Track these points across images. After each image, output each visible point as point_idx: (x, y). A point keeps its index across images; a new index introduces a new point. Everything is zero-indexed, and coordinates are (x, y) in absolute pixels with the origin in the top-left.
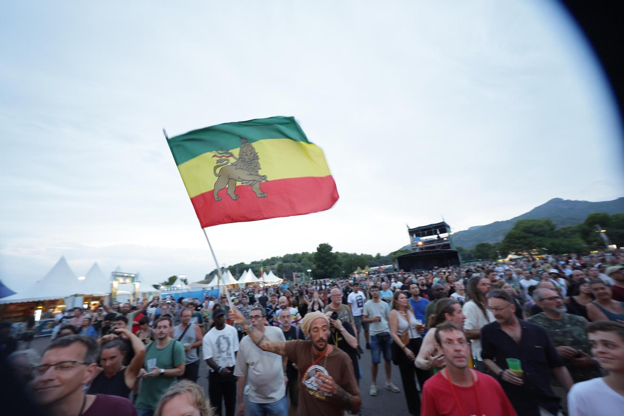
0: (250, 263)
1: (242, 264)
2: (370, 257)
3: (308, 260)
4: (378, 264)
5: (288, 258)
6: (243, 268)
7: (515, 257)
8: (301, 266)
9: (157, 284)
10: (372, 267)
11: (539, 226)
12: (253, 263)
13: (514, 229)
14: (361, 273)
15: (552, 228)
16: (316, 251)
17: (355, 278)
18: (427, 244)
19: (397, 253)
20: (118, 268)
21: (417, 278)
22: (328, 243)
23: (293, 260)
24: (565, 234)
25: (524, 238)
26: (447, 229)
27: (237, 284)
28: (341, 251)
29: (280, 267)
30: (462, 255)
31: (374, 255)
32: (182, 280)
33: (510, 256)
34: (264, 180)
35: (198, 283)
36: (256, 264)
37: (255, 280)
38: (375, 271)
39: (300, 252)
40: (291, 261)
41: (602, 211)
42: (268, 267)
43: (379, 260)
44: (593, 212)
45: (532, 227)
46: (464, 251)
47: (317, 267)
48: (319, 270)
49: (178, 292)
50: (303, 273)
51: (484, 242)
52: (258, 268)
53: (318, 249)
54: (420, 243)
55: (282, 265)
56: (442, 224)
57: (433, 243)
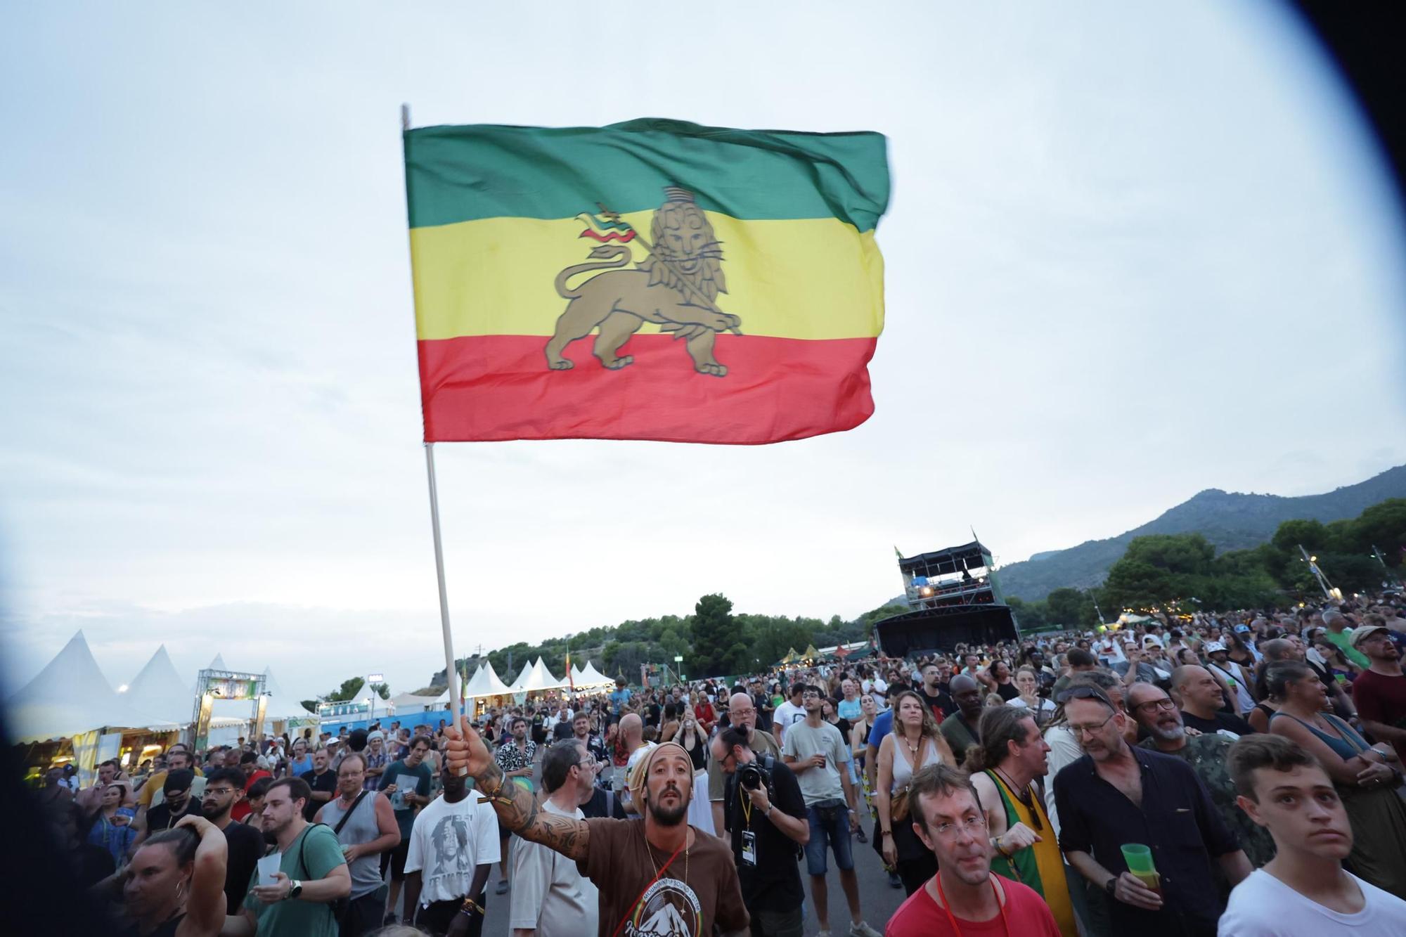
0: (541, 644)
1: (522, 646)
2: (817, 625)
3: (675, 634)
4: (836, 640)
5: (629, 630)
6: (524, 656)
7: (1135, 619)
8: (661, 650)
9: (312, 698)
10: (823, 647)
11: (1179, 551)
12: (547, 644)
13: (1127, 557)
14: (797, 662)
15: (1208, 556)
16: (693, 613)
17: (783, 674)
18: (941, 593)
19: (878, 615)
20: (218, 659)
21: (921, 669)
22: (721, 594)
23: (643, 635)
24: (1235, 566)
25: (1151, 576)
26: (985, 557)
27: (509, 695)
28: (751, 612)
29: (612, 651)
30: (1018, 617)
31: (826, 621)
32: (373, 688)
33: (1123, 618)
34: (729, 328)
35: (413, 694)
36: (554, 645)
37: (551, 683)
38: (831, 656)
39: (658, 616)
40: (637, 637)
41: (1307, 516)
42: (582, 653)
43: (837, 632)
44: (1289, 518)
45: (1165, 551)
46: (1023, 608)
47: (696, 649)
48: (702, 657)
49: (365, 717)
50: (665, 666)
51: (1067, 587)
52: (560, 656)
53: (698, 608)
54: (927, 591)
55: (616, 646)
56: (974, 547)
57: (954, 591)
